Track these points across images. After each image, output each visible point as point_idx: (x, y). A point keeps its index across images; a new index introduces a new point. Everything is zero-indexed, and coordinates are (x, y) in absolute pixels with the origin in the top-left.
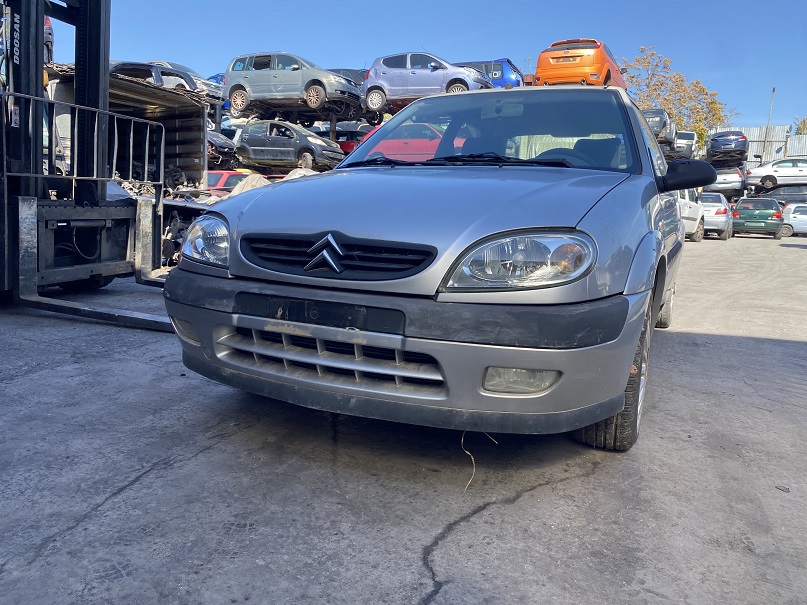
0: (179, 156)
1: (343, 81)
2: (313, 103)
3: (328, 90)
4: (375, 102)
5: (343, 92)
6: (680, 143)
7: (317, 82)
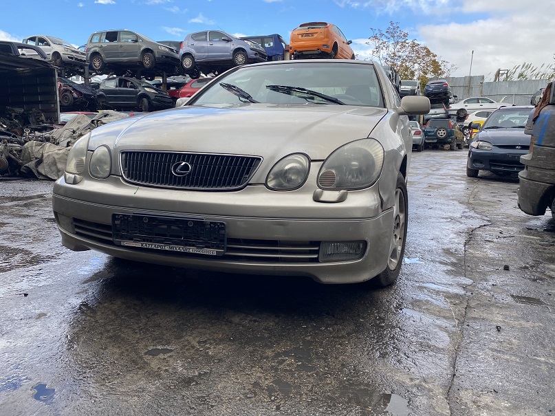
0: (41, 102)
1: (167, 50)
2: (147, 62)
3: (157, 56)
4: (187, 63)
5: (167, 57)
6: (405, 88)
7: (149, 50)
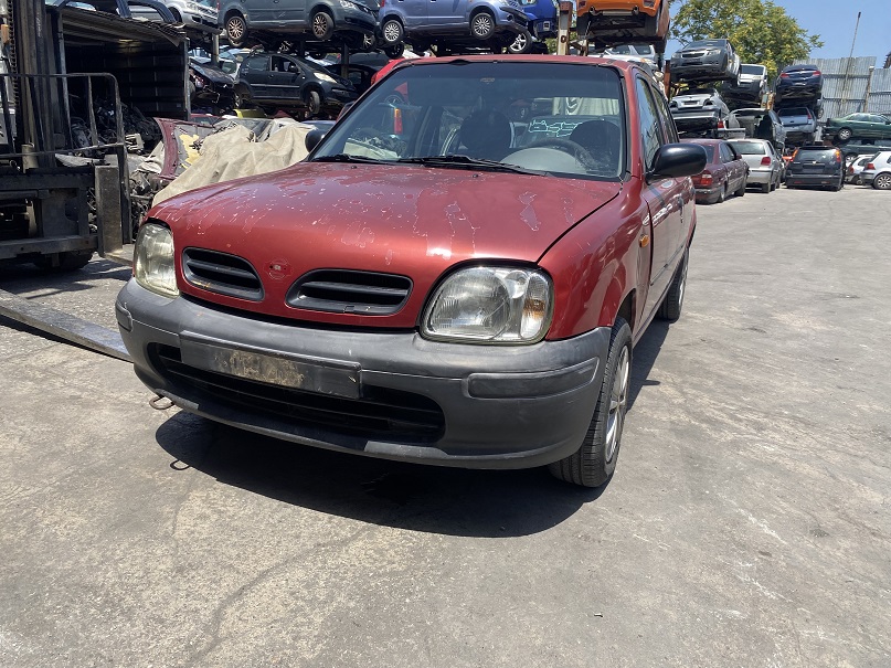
0: (158, 99)
1: (354, 7)
2: (320, 30)
3: (337, 18)
4: (392, 33)
5: (353, 20)
6: (746, 78)
7: (324, 8)
